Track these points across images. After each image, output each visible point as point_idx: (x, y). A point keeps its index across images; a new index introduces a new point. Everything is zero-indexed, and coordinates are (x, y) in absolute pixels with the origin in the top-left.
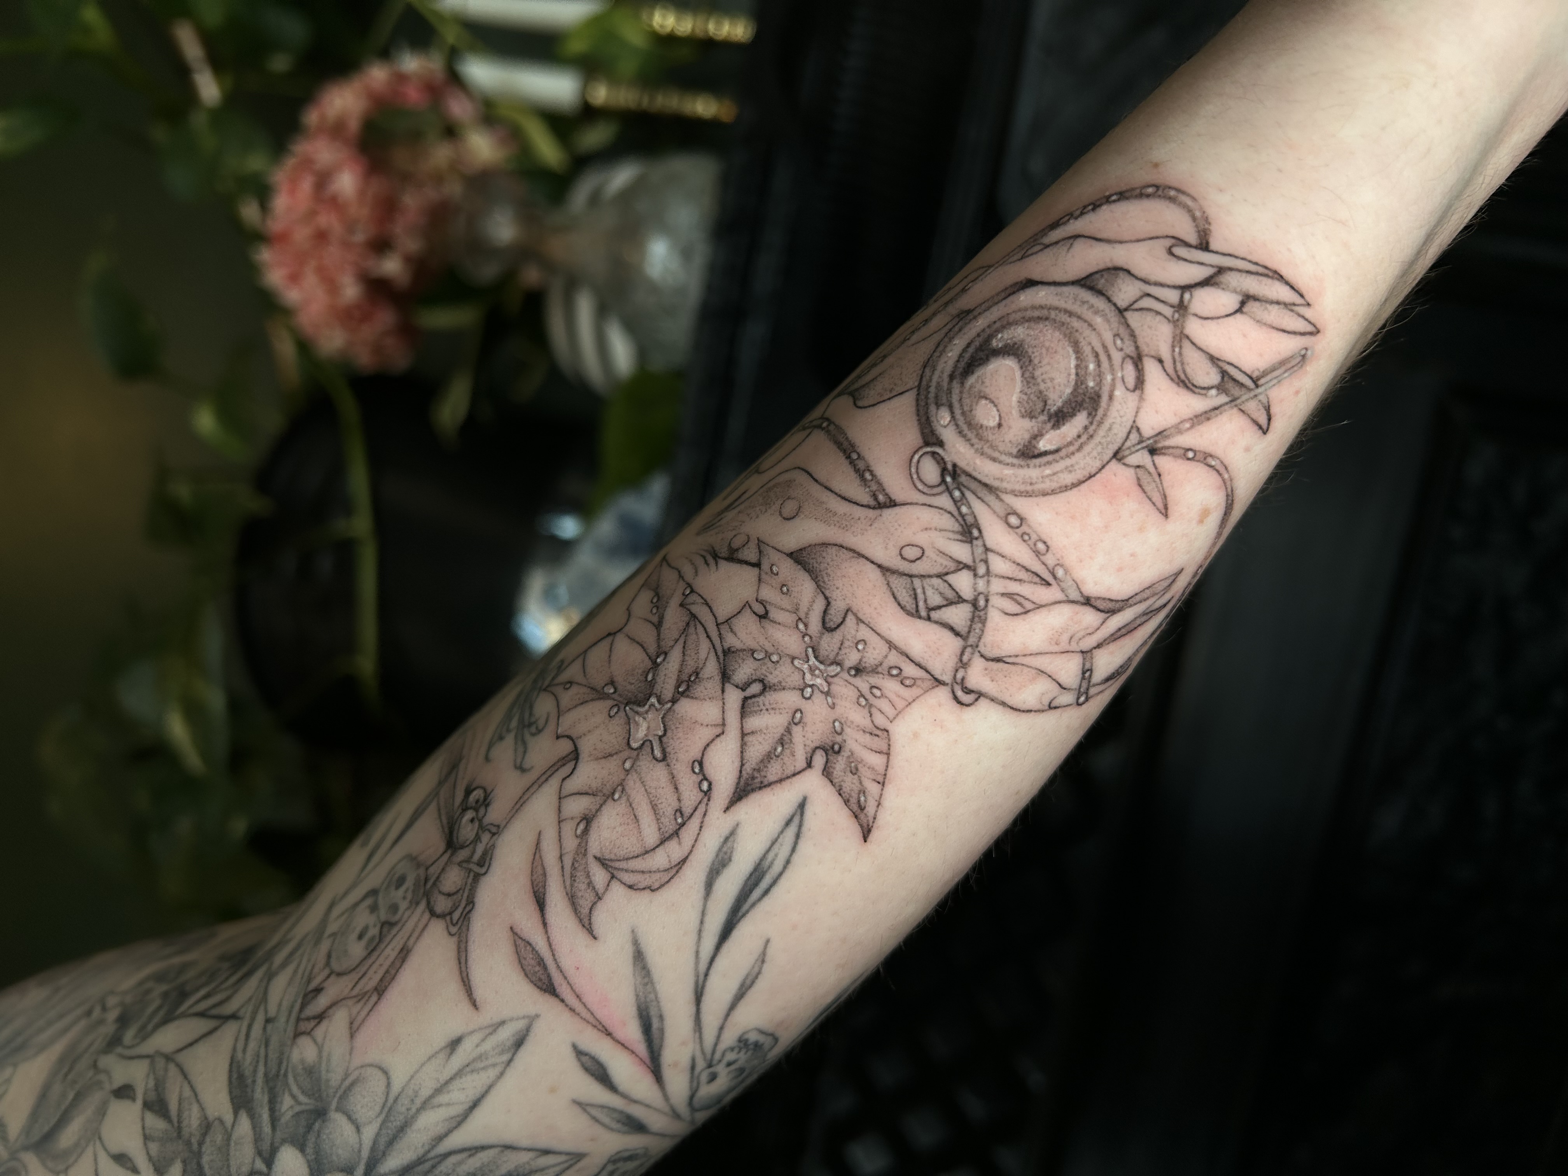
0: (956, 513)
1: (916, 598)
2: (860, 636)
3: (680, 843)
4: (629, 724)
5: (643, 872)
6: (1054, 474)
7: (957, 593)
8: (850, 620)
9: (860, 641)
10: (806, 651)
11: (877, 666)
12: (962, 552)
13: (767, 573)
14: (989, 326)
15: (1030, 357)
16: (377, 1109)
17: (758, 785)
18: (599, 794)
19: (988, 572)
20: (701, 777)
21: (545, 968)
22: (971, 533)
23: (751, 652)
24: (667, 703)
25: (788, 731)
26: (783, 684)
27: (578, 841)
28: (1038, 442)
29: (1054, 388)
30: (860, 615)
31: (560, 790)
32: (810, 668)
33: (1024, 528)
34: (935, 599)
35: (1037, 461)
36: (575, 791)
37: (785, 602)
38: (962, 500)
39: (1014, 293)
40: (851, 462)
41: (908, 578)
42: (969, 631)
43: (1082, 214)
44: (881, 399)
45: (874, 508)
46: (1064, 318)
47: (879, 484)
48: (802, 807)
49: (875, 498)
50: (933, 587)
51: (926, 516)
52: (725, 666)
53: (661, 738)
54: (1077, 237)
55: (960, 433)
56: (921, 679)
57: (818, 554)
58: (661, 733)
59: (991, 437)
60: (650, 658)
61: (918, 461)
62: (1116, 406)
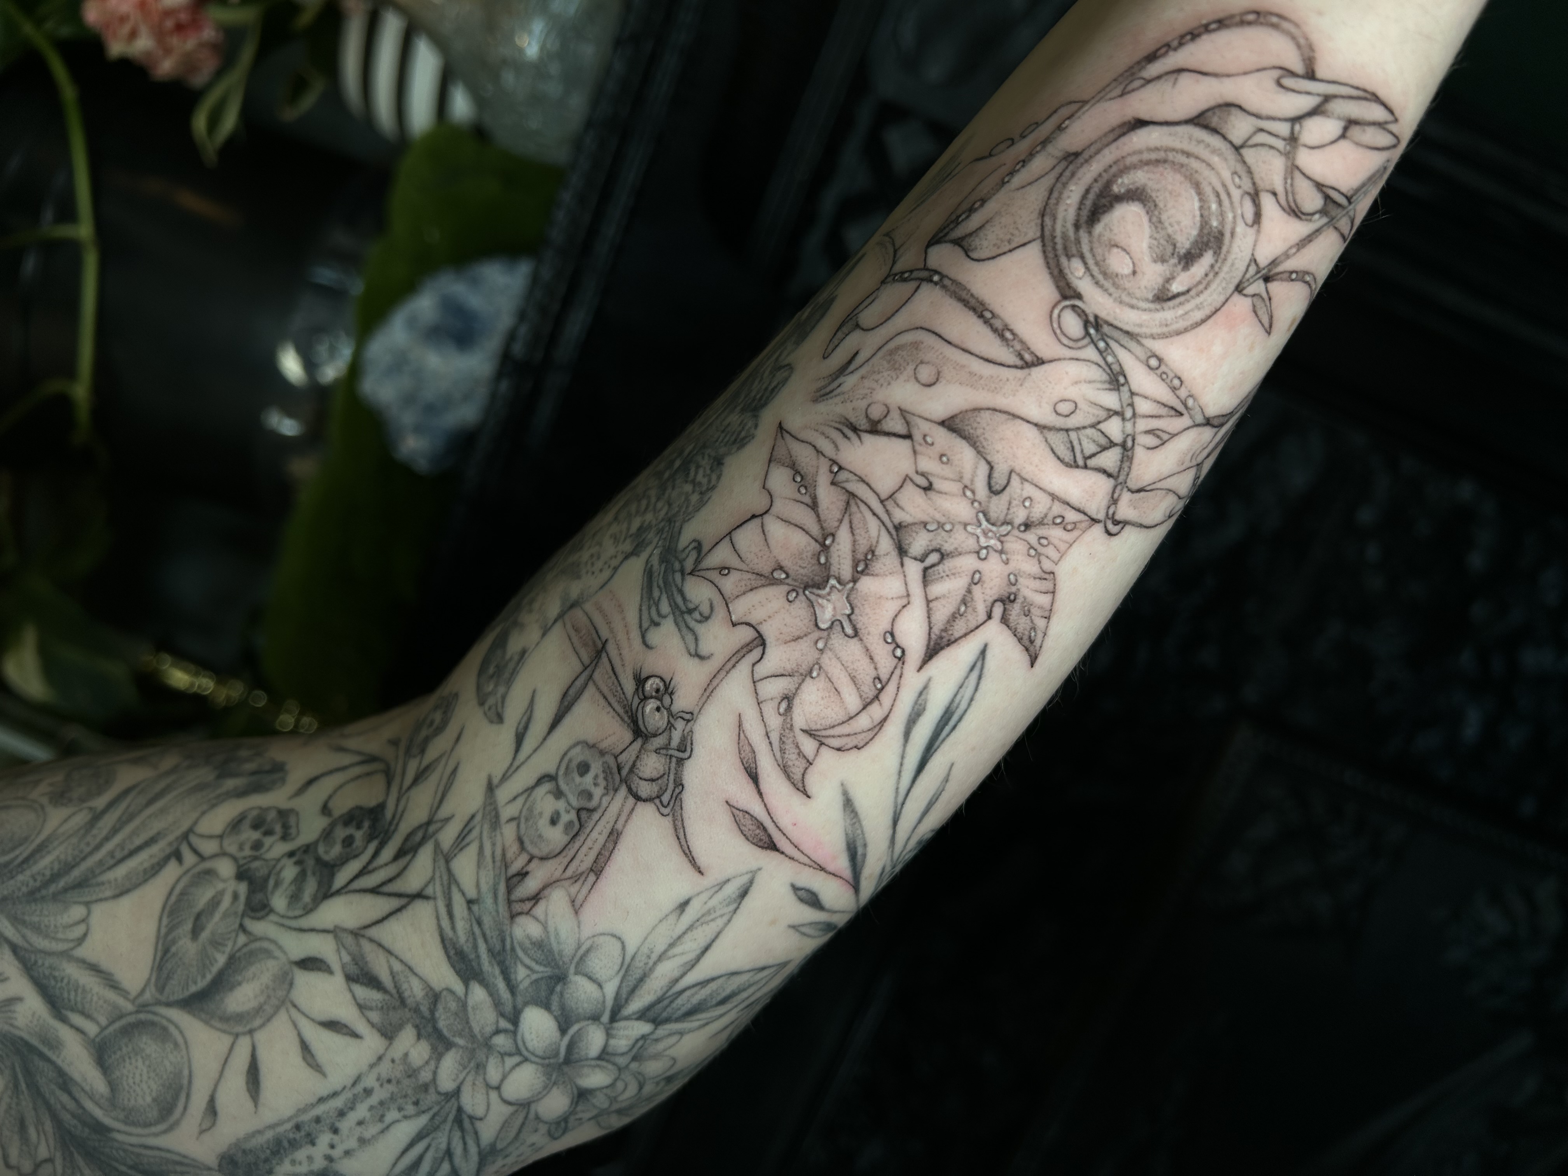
0: (1102, 363)
1: (1073, 449)
2: (1025, 494)
3: (881, 704)
4: (813, 607)
5: (849, 735)
6: (1186, 313)
7: (1109, 438)
8: (1015, 481)
9: (1026, 499)
10: (977, 516)
11: (1043, 519)
12: (1111, 400)
13: (920, 444)
14: (1105, 171)
15: (1154, 201)
16: (617, 968)
17: (946, 643)
18: (796, 674)
19: (1134, 415)
20: (893, 646)
21: (765, 829)
22: (1117, 381)
23: (922, 525)
24: (848, 583)
25: (969, 591)
26: (960, 550)
27: (781, 719)
28: (1171, 285)
29: (1181, 230)
30: (1024, 474)
31: (753, 675)
32: (983, 531)
33: (1163, 368)
34: (1090, 448)
35: (1171, 303)
36: (769, 674)
37: (946, 471)
38: (1106, 349)
39: (1124, 134)
40: (986, 322)
41: (1064, 432)
42: (1119, 471)
43: (1181, 44)
44: (1000, 251)
45: (1022, 368)
46: (1183, 159)
47: (1022, 342)
48: (983, 653)
49: (1022, 358)
50: (1088, 437)
51: (1074, 370)
52: (899, 541)
53: (849, 616)
54: (1180, 71)
55: (1097, 283)
56: (1081, 522)
57: (972, 419)
58: (848, 612)
59: (1128, 285)
60: (816, 541)
61: (1059, 316)
62: (1237, 242)
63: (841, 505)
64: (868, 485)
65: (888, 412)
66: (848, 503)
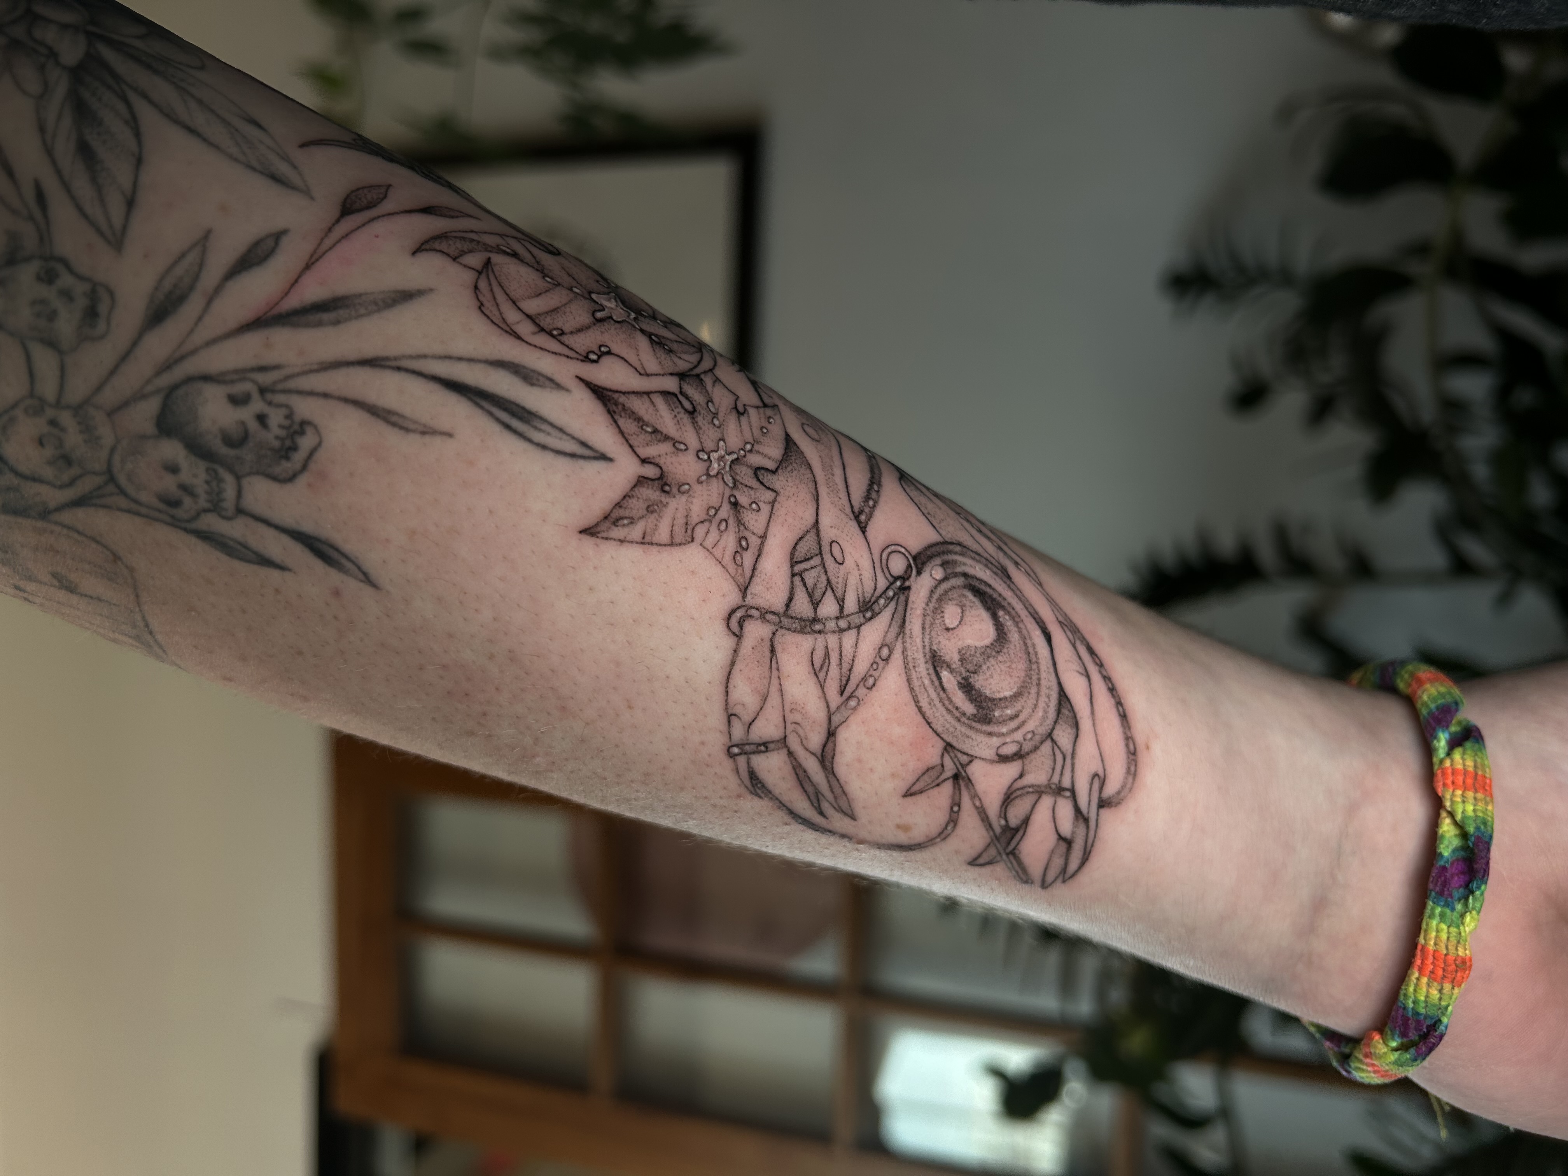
1: (805, 560)
2: (762, 504)
3: (534, 333)
5: (495, 299)
6: (925, 689)
7: (820, 601)
8: (770, 495)
9: (758, 505)
10: (733, 452)
11: (743, 524)
14: (1009, 604)
15: (1001, 651)
17: (611, 409)
20: (599, 353)
21: (366, 209)
22: (867, 610)
23: (709, 400)
24: (638, 325)
25: (667, 438)
26: (700, 432)
29: (986, 679)
30: (777, 505)
32: (723, 457)
33: (881, 664)
35: (932, 671)
37: (756, 430)
38: (888, 598)
39: (1037, 622)
41: (817, 551)
42: (792, 618)
43: (1104, 678)
45: (853, 513)
48: (603, 457)
49: (860, 513)
50: (818, 577)
51: (866, 564)
52: (688, 376)
54: (1087, 676)
55: (933, 592)
56: (743, 574)
61: (900, 553)
62: (984, 740)
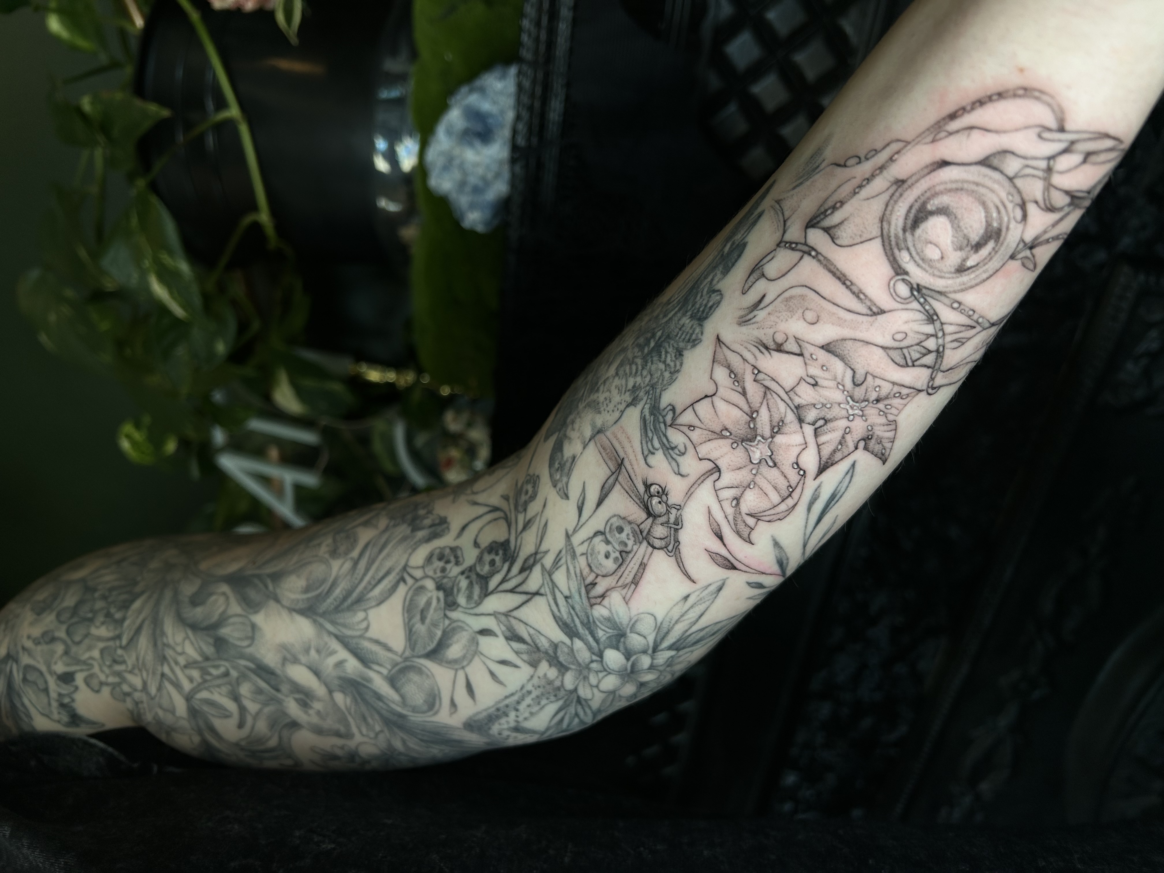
0: (922, 310)
1: (905, 358)
2: (876, 384)
3: (792, 499)
4: (748, 451)
5: (774, 514)
6: (977, 276)
7: (928, 349)
8: (870, 378)
9: (877, 388)
10: (846, 398)
11: (888, 396)
12: (929, 329)
13: (809, 359)
14: (922, 195)
15: (955, 214)
16: (652, 628)
17: (831, 465)
18: (740, 487)
19: (944, 335)
20: (798, 469)
21: (729, 561)
22: (933, 319)
23: (813, 406)
24: (768, 439)
25: (843, 438)
26: (836, 417)
27: (733, 509)
28: (967, 263)
29: (973, 231)
30: (875, 374)
31: (715, 487)
32: (851, 406)
33: (962, 307)
34: (916, 356)
35: (967, 272)
36: (724, 487)
37: (826, 375)
38: (925, 302)
39: (934, 170)
40: (847, 287)
41: (900, 350)
42: (935, 364)
43: (973, 109)
44: (855, 242)
45: (871, 316)
46: (974, 187)
47: (870, 300)
48: (853, 465)
49: (871, 310)
50: (914, 351)
51: (905, 315)
52: (799, 415)
53: (770, 456)
54: (971, 128)
55: (918, 265)
56: (911, 393)
57: (841, 345)
58: (770, 454)
59: (938, 265)
60: (747, 414)
61: (894, 285)
62: (1011, 232)
63: (761, 394)
64: (777, 382)
65: (787, 338)
66: (765, 393)
